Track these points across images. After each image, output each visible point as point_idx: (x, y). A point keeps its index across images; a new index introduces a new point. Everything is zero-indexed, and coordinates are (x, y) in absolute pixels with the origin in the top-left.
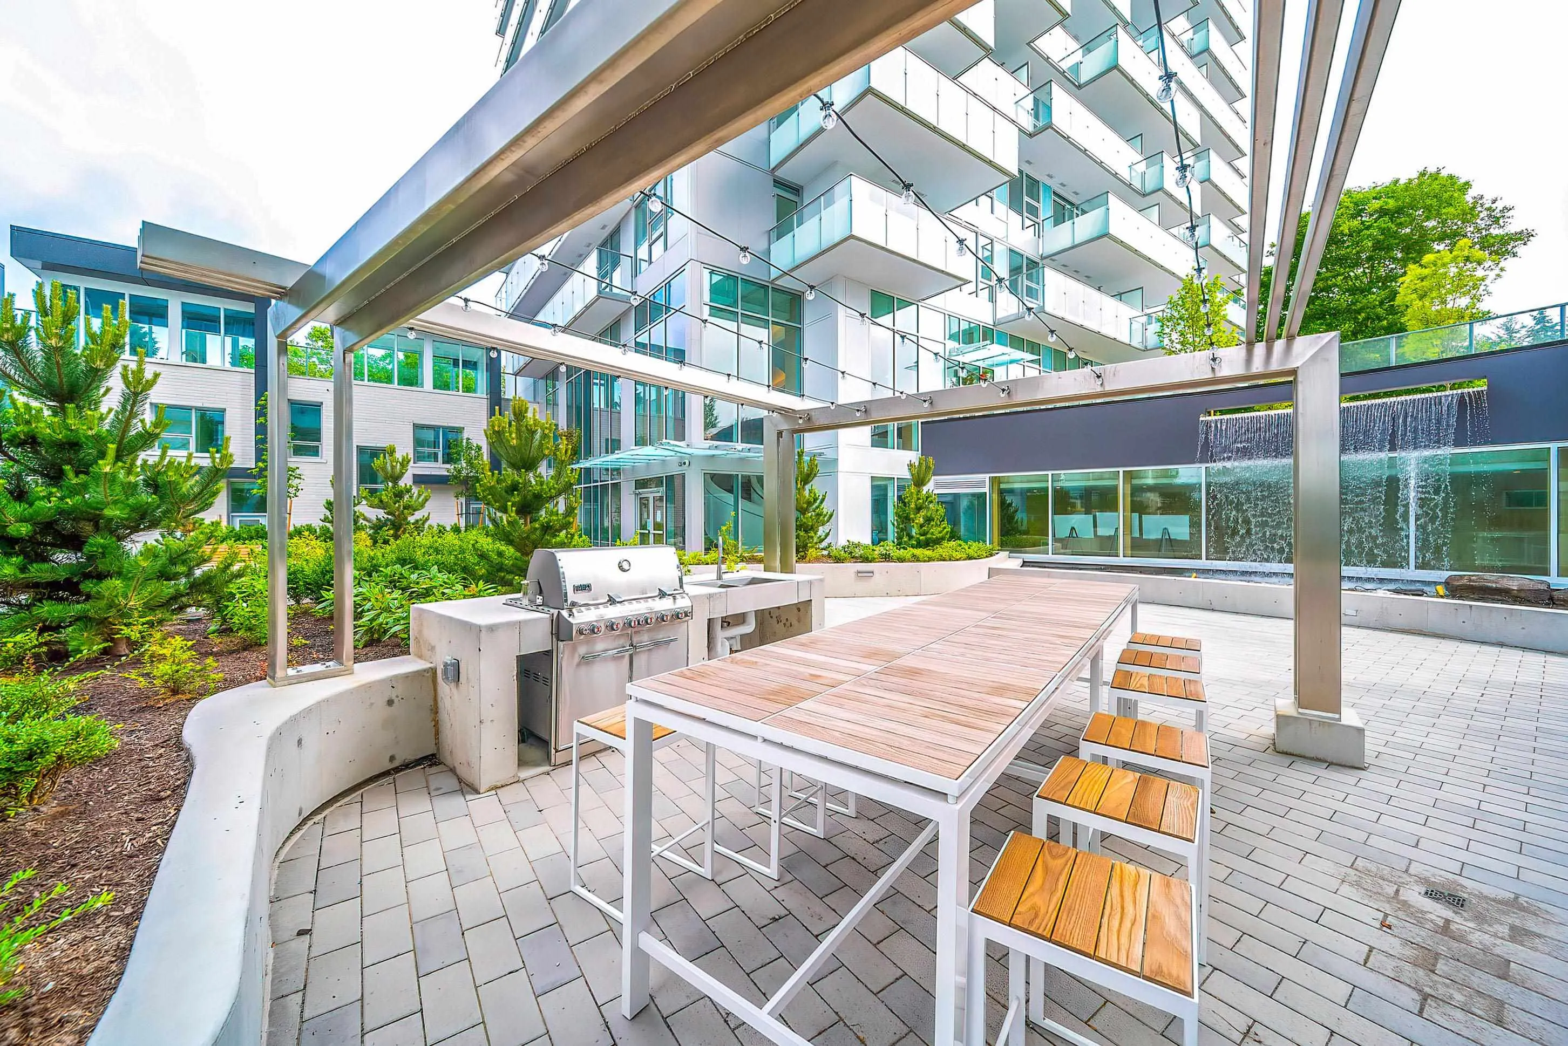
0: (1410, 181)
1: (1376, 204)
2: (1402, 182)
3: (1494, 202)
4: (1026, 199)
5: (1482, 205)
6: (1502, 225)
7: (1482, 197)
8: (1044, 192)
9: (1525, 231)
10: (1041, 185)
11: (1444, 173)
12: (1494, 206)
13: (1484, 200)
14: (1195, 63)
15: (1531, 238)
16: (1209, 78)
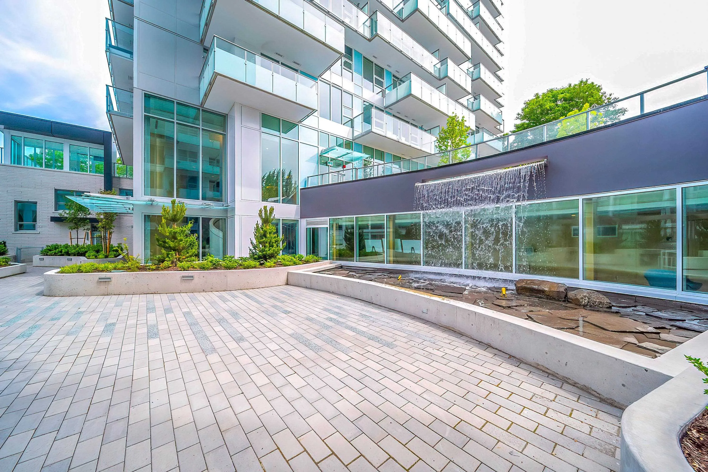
0: (575, 85)
1: (561, 96)
2: (572, 85)
3: (610, 95)
4: (375, 76)
5: (605, 97)
6: (614, 106)
7: (605, 93)
8: (386, 74)
9: (623, 109)
10: (385, 70)
11: (589, 82)
12: (610, 97)
13: (606, 94)
14: (473, 22)
15: (626, 112)
16: (481, 30)
